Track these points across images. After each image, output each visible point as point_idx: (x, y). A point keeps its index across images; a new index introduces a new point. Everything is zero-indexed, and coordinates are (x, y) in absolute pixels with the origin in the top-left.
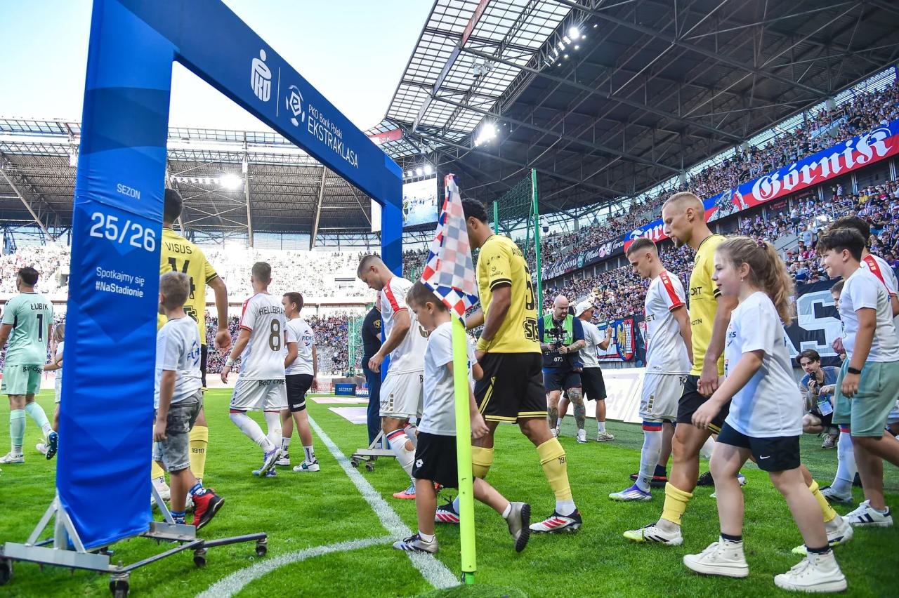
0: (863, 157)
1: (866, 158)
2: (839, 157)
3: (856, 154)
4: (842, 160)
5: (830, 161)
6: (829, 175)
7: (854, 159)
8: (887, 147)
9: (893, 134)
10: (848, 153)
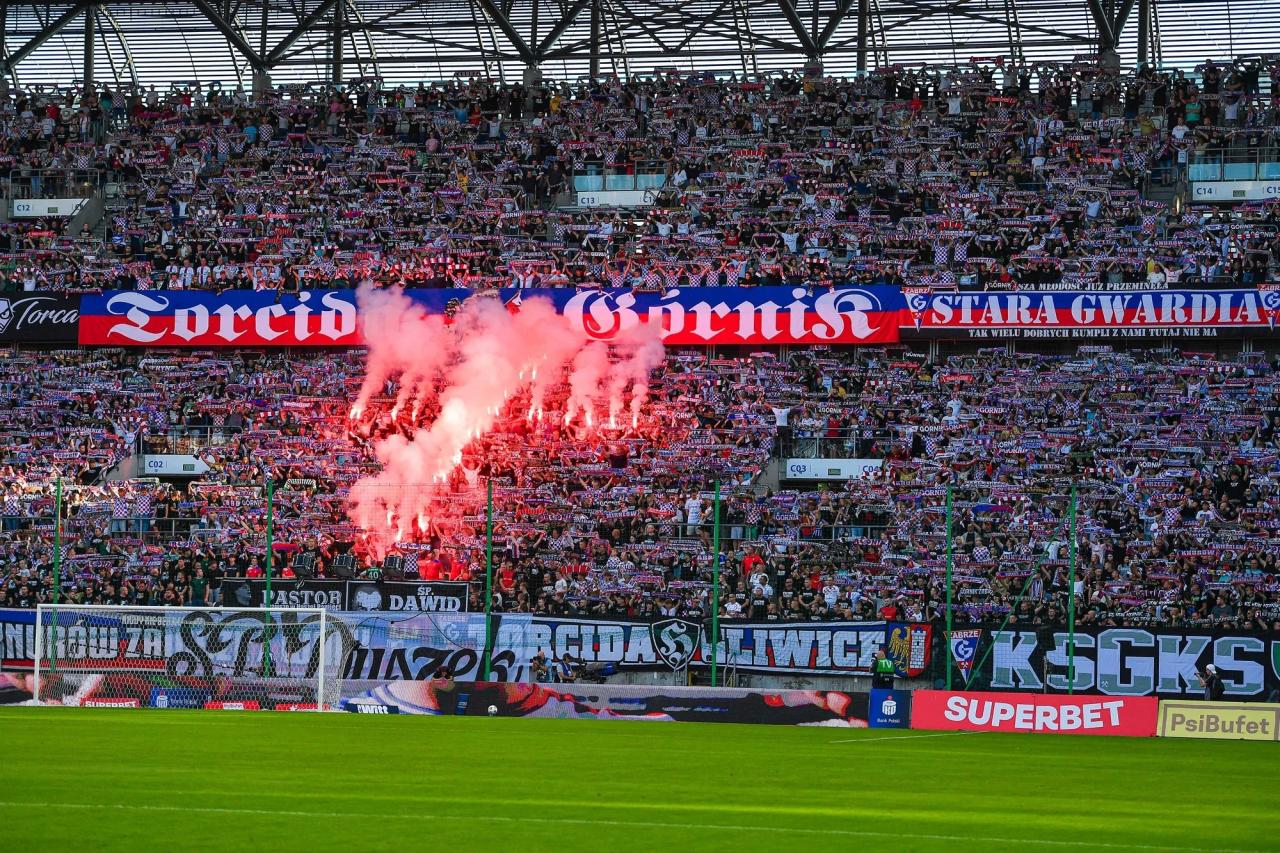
0: (825, 328)
1: (830, 331)
2: (778, 311)
3: (811, 317)
4: (783, 319)
5: (758, 313)
6: (751, 337)
7: (808, 325)
8: (871, 325)
9: (885, 309)
10: (797, 311)
